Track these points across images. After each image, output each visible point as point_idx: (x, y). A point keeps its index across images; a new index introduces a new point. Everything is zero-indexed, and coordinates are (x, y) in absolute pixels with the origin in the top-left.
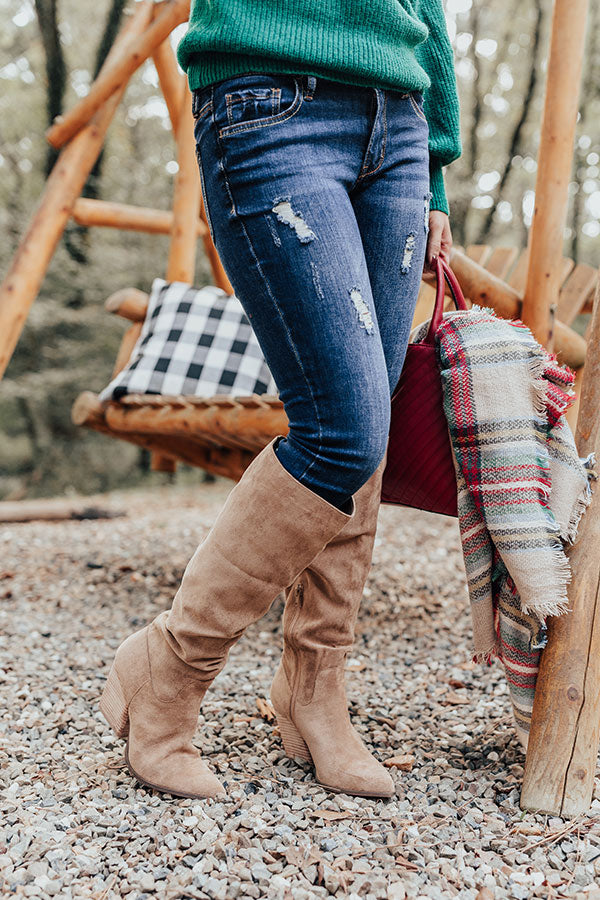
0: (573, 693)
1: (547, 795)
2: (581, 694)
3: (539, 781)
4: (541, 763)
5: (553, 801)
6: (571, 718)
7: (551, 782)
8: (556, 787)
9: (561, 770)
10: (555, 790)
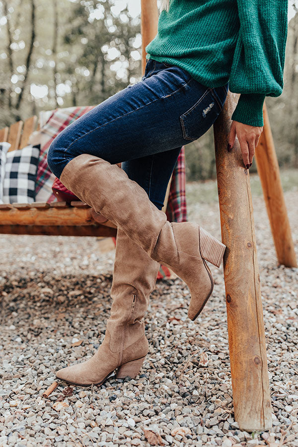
0: (257, 360)
1: (256, 421)
2: (260, 360)
3: (249, 413)
4: (248, 403)
5: (259, 423)
6: (258, 374)
7: (257, 412)
8: (259, 415)
9: (260, 405)
10: (259, 417)
